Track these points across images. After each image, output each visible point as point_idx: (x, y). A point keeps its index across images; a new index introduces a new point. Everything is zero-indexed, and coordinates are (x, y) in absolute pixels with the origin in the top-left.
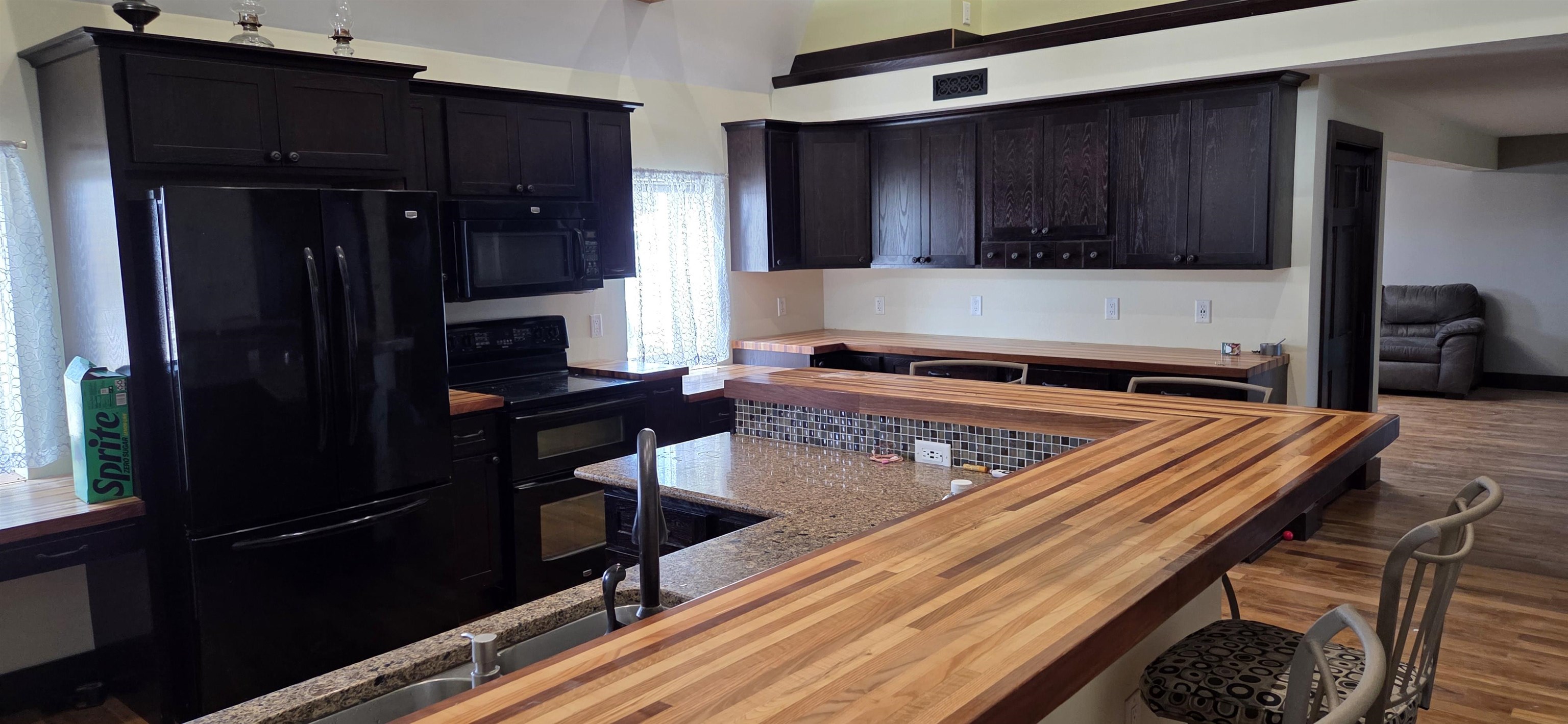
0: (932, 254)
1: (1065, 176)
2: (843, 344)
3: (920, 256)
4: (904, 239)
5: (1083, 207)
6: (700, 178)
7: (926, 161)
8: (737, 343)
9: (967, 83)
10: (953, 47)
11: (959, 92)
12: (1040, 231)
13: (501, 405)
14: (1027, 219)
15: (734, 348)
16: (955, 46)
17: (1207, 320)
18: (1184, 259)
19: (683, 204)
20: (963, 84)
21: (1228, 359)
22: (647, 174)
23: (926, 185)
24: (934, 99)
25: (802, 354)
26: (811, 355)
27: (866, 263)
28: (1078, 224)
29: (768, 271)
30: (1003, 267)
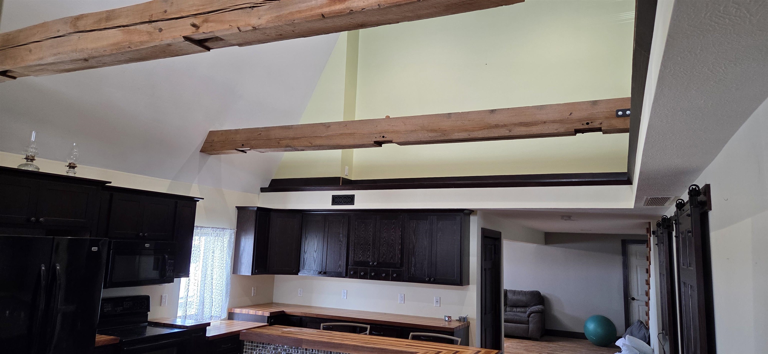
0: (326, 270)
1: (384, 241)
2: (283, 311)
3: (321, 271)
4: (315, 263)
5: (391, 255)
6: (223, 231)
7: (327, 230)
8: (231, 309)
9: (346, 200)
10: (341, 185)
11: (343, 203)
12: (373, 263)
13: (118, 341)
14: (368, 258)
15: (230, 312)
16: (342, 185)
17: (439, 305)
18: (430, 279)
19: (214, 242)
20: (344, 200)
21: (447, 323)
22: (199, 228)
23: (326, 239)
24: (332, 205)
25: (263, 316)
26: (268, 316)
27: (297, 273)
28: (389, 262)
29: (251, 275)
30: (357, 278)
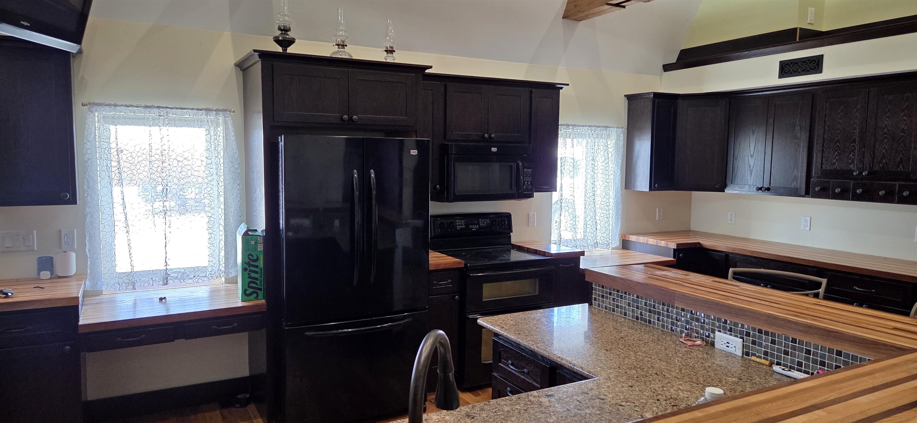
0: (771, 185)
1: (886, 133)
2: (699, 243)
3: (762, 186)
4: (751, 174)
5: (899, 157)
6: (606, 130)
7: (771, 121)
8: (625, 236)
10: (798, 40)
11: (799, 72)
12: (861, 173)
13: (463, 266)
14: (850, 164)
15: (623, 239)
16: (799, 40)
19: (594, 146)
20: (801, 67)
22: (571, 127)
23: (770, 137)
24: (780, 78)
25: (668, 247)
26: (674, 249)
27: (722, 189)
28: (894, 170)
29: (648, 191)
30: (829, 198)
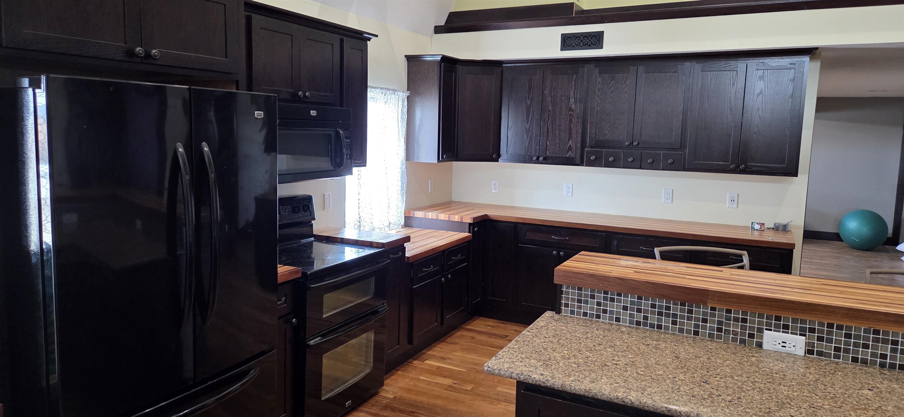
0: (547, 155)
2: (486, 215)
3: (538, 156)
6: (395, 93)
7: (546, 92)
8: (409, 213)
9: (588, 41)
10: (574, 15)
11: (581, 46)
12: (632, 143)
13: (300, 275)
15: (407, 215)
17: (735, 206)
18: (738, 166)
20: (584, 41)
21: (756, 233)
22: (375, 89)
24: (561, 50)
25: (462, 222)
26: (469, 223)
27: (495, 159)
28: (660, 141)
29: (437, 162)
30: (602, 167)
